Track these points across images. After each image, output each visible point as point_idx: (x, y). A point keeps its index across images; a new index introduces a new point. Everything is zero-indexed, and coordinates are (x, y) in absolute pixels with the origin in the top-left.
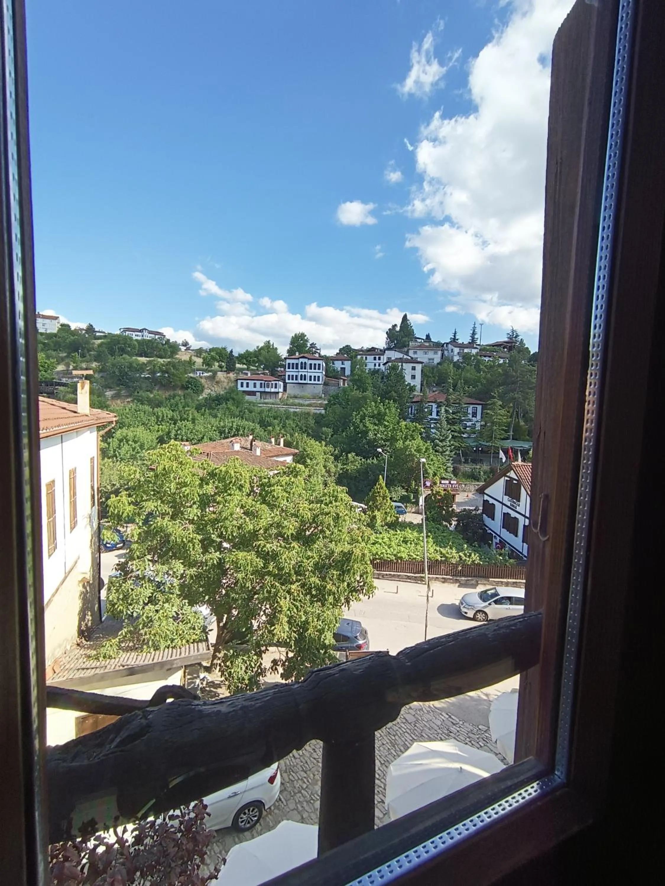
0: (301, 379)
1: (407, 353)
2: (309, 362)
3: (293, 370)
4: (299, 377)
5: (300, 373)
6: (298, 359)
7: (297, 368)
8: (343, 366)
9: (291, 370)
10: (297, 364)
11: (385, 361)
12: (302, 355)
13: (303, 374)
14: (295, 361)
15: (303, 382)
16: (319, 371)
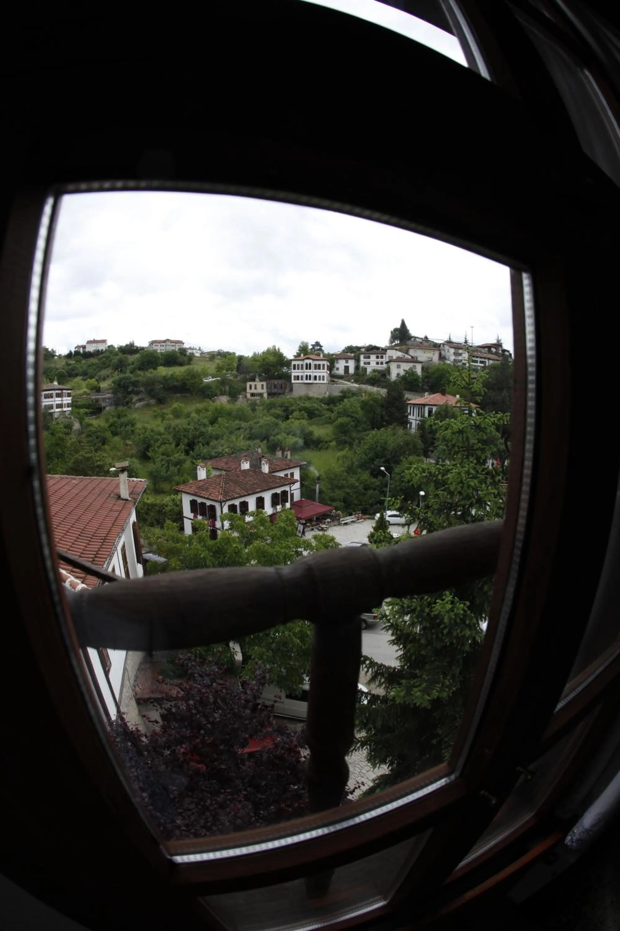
0: (307, 379)
1: (407, 353)
2: (313, 363)
3: (298, 371)
4: (305, 378)
5: (306, 374)
6: (303, 360)
7: (302, 369)
8: (347, 365)
9: (296, 371)
10: (302, 365)
11: (387, 360)
12: (307, 356)
13: (308, 374)
14: (300, 363)
15: (308, 381)
16: (323, 371)
